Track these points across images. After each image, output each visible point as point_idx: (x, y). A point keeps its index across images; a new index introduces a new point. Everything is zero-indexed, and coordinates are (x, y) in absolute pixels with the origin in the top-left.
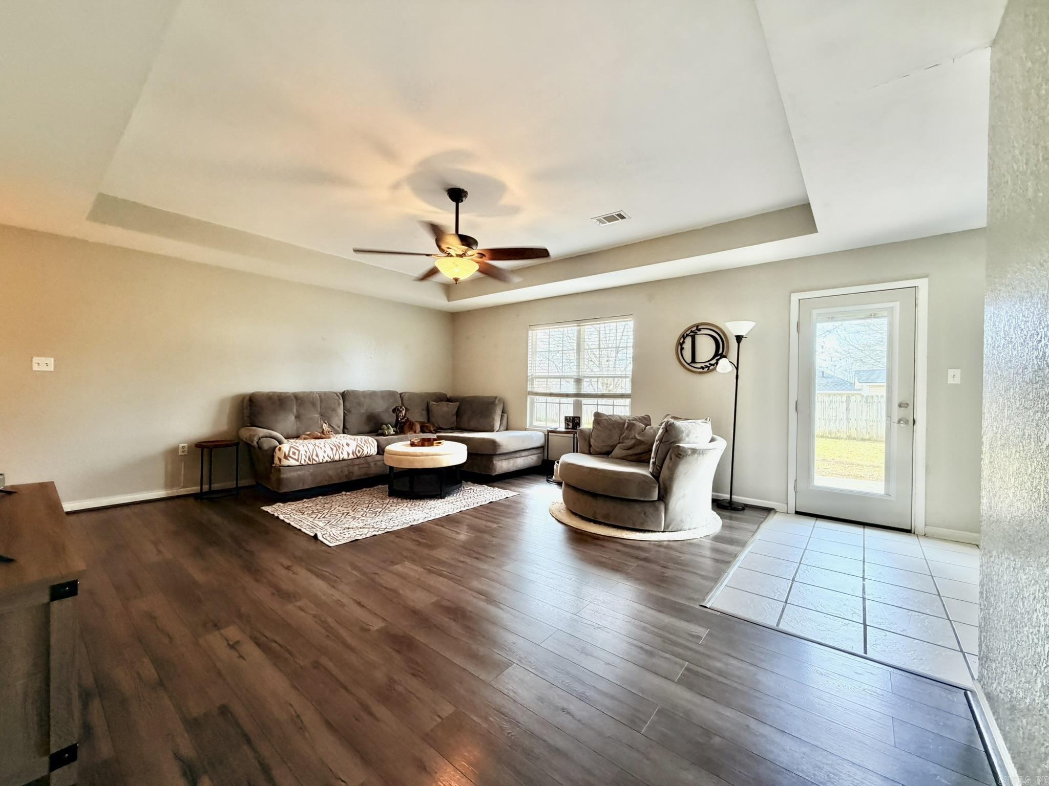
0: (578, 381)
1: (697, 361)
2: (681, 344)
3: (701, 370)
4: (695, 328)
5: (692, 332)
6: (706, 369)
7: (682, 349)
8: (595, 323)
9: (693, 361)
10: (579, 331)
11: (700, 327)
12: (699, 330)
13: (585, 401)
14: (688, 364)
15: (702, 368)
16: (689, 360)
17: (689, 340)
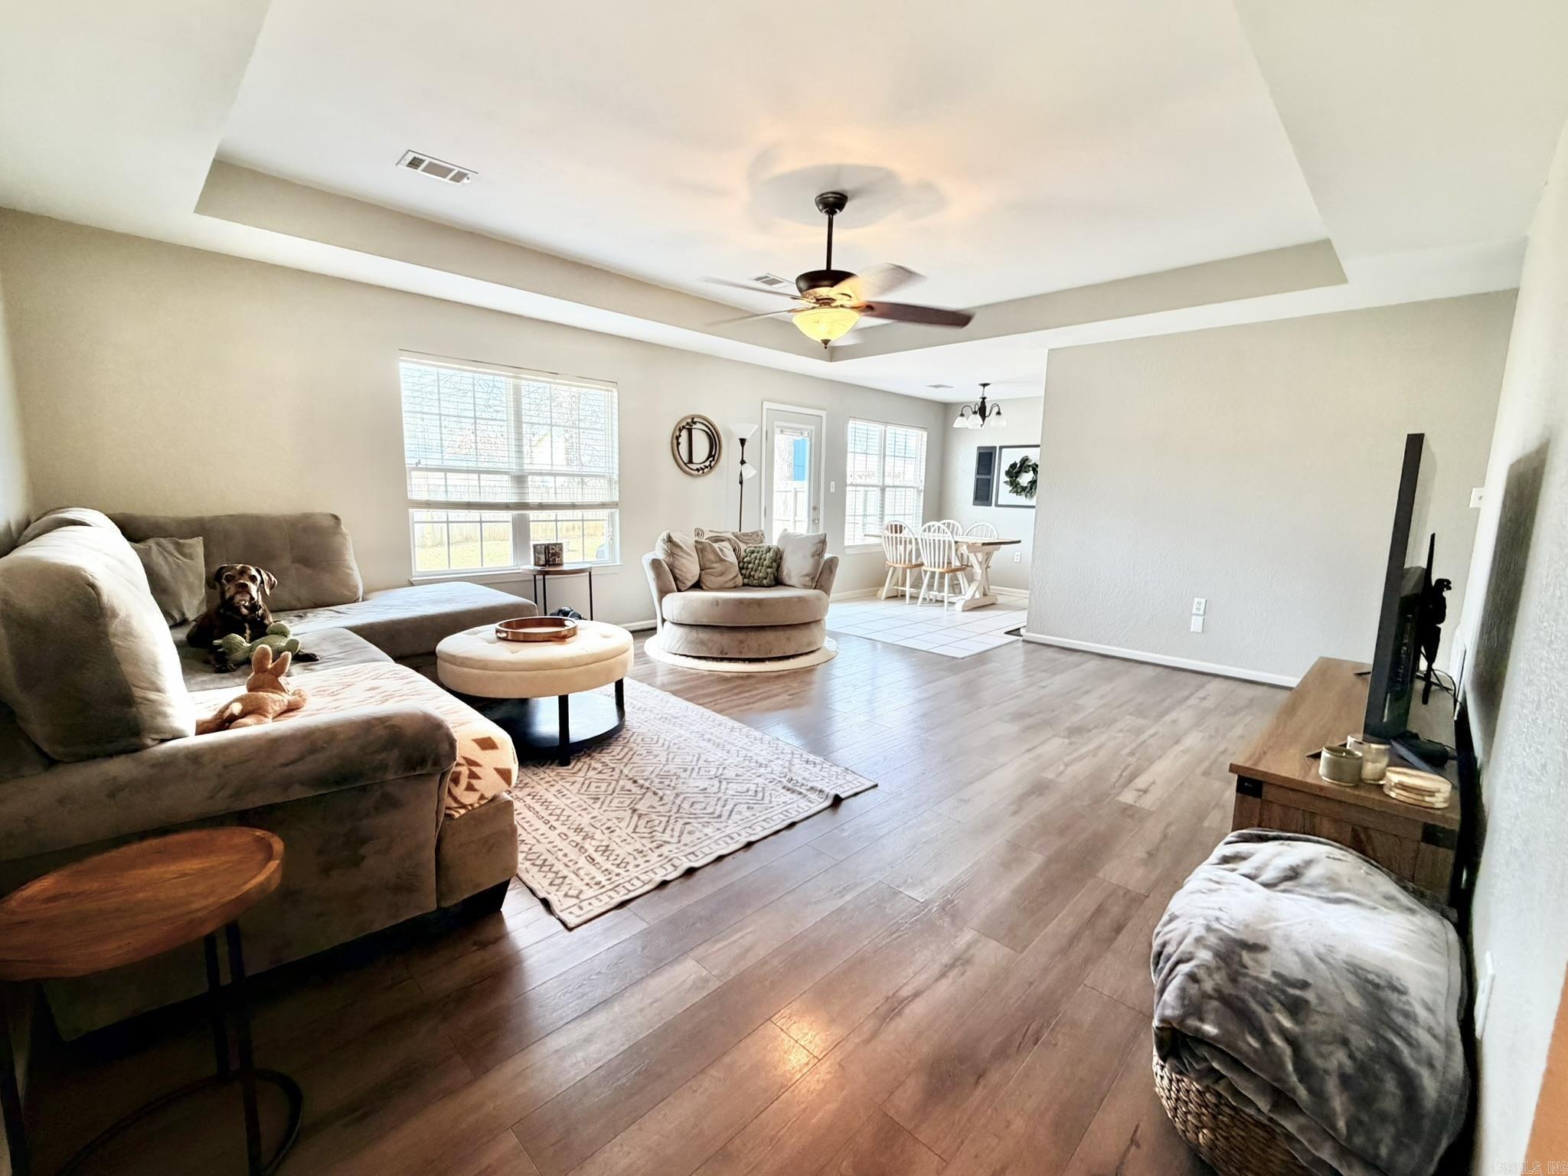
0: (520, 480)
1: (694, 461)
2: (678, 438)
3: (696, 472)
4: (689, 421)
5: (688, 424)
6: (701, 472)
7: (678, 444)
8: (551, 380)
9: (691, 461)
10: (517, 390)
11: (695, 420)
12: (695, 423)
13: (532, 515)
14: (685, 464)
15: (698, 470)
16: (685, 458)
17: (684, 433)
